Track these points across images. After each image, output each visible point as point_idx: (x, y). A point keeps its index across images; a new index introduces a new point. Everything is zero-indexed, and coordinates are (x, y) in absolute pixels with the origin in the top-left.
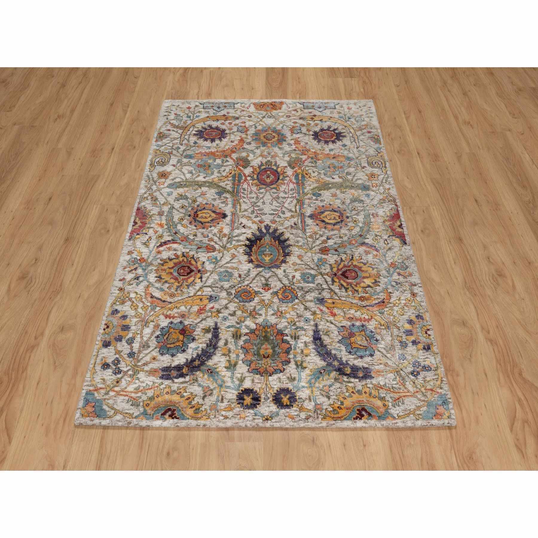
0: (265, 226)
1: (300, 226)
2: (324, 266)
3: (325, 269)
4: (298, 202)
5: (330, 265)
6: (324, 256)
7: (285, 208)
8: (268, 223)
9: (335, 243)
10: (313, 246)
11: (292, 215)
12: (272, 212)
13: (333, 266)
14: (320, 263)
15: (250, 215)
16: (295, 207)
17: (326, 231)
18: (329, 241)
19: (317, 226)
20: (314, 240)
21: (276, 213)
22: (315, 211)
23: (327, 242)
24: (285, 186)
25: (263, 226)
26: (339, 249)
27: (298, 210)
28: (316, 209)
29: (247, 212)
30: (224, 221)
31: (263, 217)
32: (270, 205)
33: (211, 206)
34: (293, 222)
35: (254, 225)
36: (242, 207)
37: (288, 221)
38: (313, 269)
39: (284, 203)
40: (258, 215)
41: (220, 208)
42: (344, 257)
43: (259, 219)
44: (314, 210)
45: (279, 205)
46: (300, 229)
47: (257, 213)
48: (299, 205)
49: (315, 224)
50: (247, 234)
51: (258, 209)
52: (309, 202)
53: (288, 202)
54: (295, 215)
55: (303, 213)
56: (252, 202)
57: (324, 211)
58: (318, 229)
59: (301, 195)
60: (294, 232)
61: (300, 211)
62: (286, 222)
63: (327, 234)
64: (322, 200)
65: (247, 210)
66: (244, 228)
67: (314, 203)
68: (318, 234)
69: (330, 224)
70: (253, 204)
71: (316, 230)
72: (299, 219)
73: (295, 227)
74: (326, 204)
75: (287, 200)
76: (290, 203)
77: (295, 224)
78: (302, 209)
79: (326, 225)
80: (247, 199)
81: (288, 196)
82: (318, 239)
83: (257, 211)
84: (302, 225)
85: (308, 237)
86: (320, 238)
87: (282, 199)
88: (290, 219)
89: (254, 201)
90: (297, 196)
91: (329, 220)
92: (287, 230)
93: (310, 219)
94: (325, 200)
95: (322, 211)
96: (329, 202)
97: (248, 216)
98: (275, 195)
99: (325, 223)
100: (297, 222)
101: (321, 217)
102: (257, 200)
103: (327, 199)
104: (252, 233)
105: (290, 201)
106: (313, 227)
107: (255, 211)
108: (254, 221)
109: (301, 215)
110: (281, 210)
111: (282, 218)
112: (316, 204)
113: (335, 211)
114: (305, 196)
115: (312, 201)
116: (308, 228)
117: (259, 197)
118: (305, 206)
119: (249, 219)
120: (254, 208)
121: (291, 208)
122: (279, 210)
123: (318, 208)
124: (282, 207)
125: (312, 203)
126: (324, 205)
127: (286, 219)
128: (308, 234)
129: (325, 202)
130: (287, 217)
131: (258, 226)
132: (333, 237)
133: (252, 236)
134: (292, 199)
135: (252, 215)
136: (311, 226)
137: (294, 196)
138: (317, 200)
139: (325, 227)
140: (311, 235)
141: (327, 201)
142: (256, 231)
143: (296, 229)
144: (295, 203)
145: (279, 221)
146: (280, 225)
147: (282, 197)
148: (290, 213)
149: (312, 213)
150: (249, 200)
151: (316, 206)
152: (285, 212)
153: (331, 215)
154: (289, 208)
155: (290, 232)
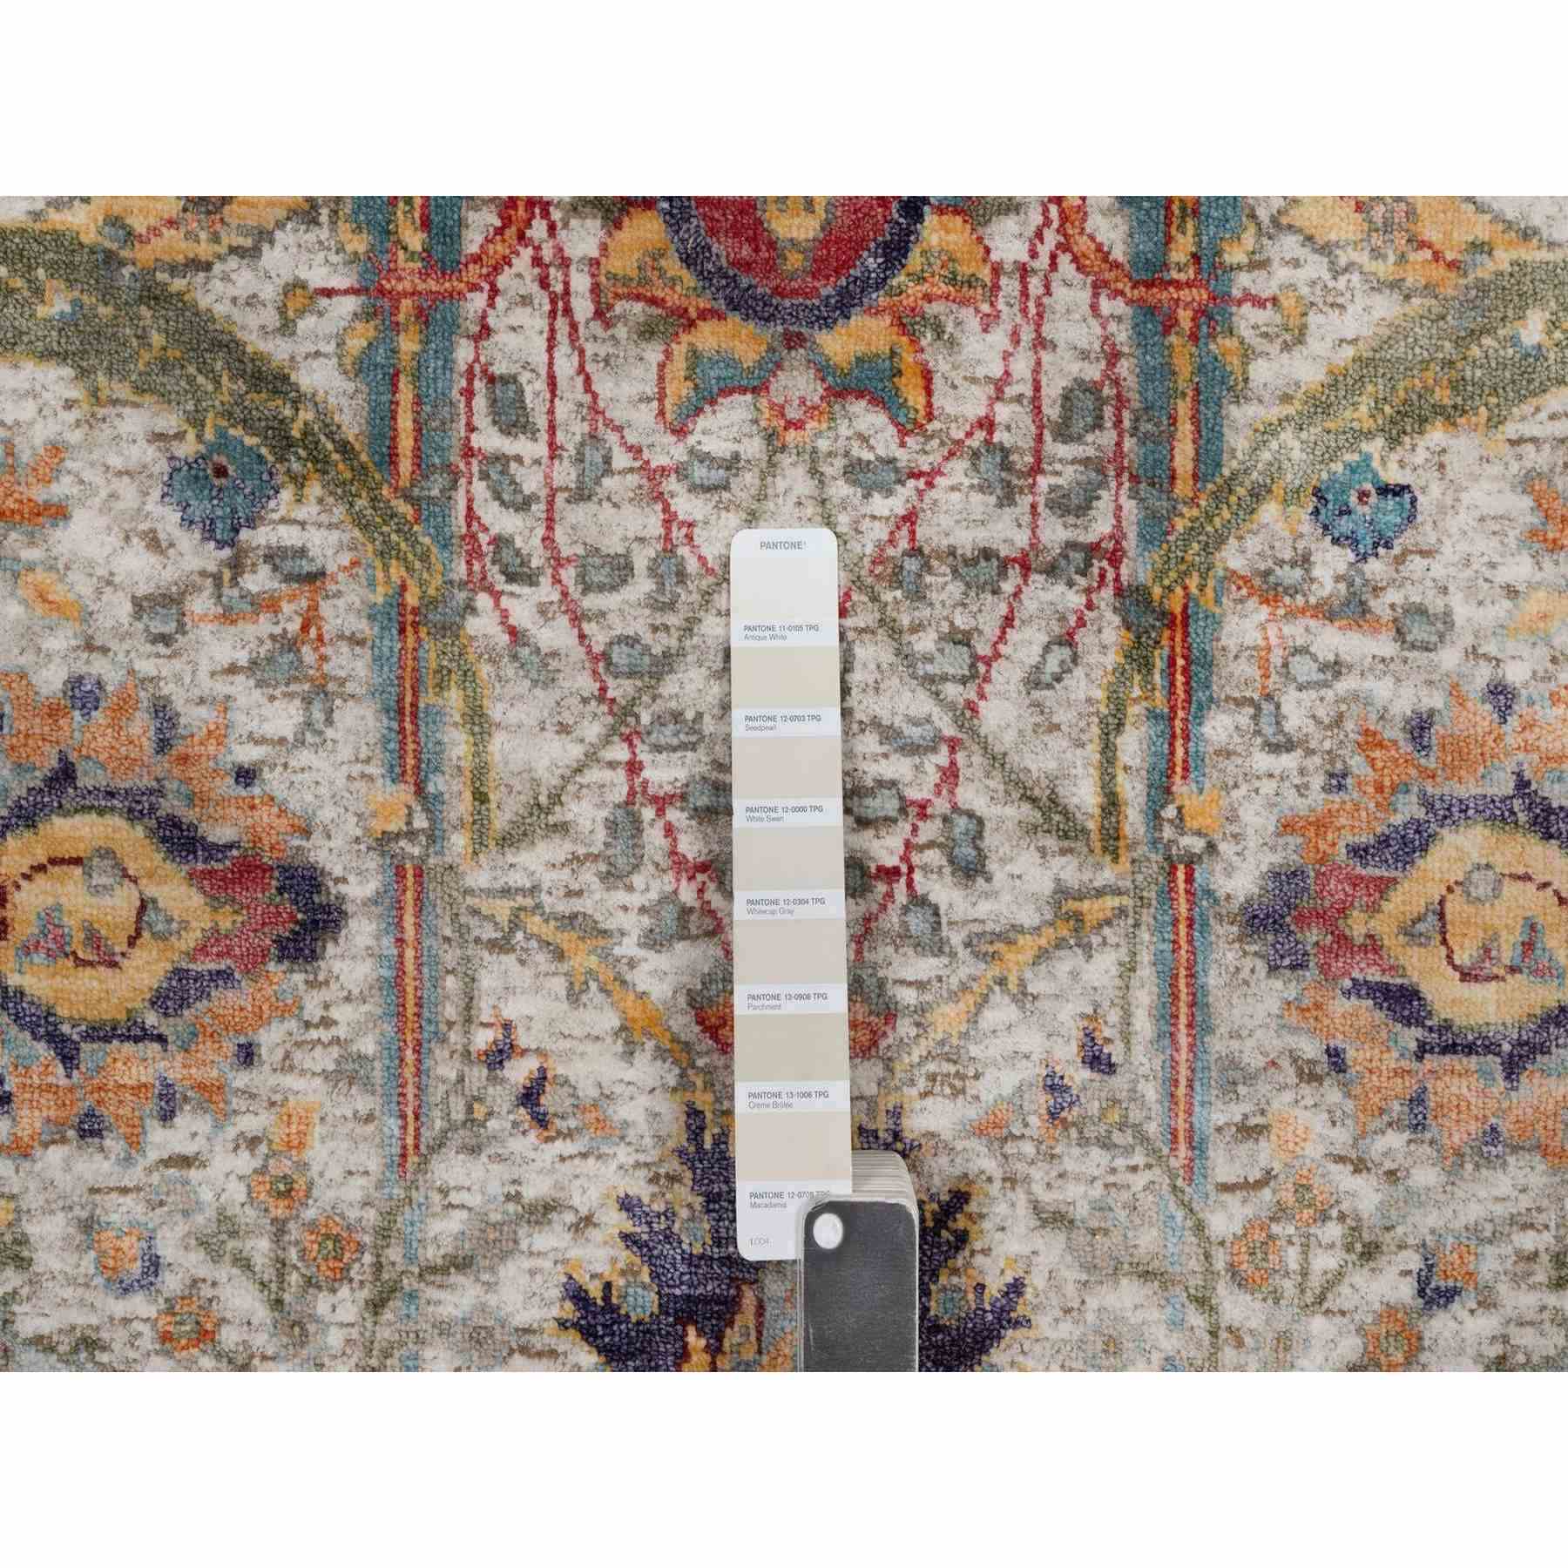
1: (1151, 1092)
4: (1138, 657)
7: (997, 760)
11: (1062, 893)
15: (601, 902)
16: (1108, 751)
17: (1425, 1176)
18: (1439, 1325)
19: (1333, 1095)
20: (1282, 1320)
21: (887, 849)
22: (1321, 824)
24: (999, 338)
27: (1134, 820)
28: (1337, 780)
30: (313, 1010)
33: (141, 726)
34: (1068, 1016)
35: (644, 1068)
36: (498, 744)
37: (1023, 996)
39: (978, 671)
40: (688, 894)
41: (246, 775)
43: (694, 958)
44: (1317, 798)
45: (922, 704)
46: (1143, 1139)
47: (679, 865)
48: (1153, 715)
49: (1311, 1049)
50: (569, 1218)
51: (682, 774)
52: (1261, 656)
53: (1027, 644)
54: (1100, 893)
55: (1191, 862)
56: (605, 656)
57: (1420, 814)
58: (1341, 1137)
59: (1180, 525)
60: (1073, 1191)
61: (1154, 817)
62: (1000, 1012)
63: (1426, 1221)
64: (1421, 611)
65: (556, 798)
66: (542, 1121)
67: (1324, 668)
68: (1324, 1217)
69: (1470, 1049)
70: (620, 689)
71: (1313, 1151)
72: (1145, 957)
73: (1094, 1108)
74: (1455, 692)
75: (1008, 621)
76: (1052, 665)
77: (1097, 1061)
78: (1179, 787)
79: (1431, 1061)
80: (546, 592)
81: (1022, 539)
82: (1321, 1299)
83: (674, 815)
84: (1174, 1064)
85: (1220, 1261)
86: (1345, 1289)
87: (955, 589)
88: (1042, 956)
89: (638, 626)
90: (1131, 543)
91: (1466, 976)
92: (1010, 1148)
93: (1261, 967)
94: (1447, 618)
95: (1398, 819)
96: (1490, 648)
97: (576, 905)
98: (881, 505)
99: (1417, 1032)
100: (1114, 1016)
101: (1384, 926)
102: (671, 606)
103: (1470, 589)
104: (627, 1205)
105: (1044, 639)
106: (1288, 1096)
107: (648, 813)
108: (643, 995)
109: (1168, 893)
110: (941, 806)
111: (956, 938)
112: (1344, 685)
113: (1549, 810)
114: (1221, 540)
115: (1295, 631)
116: (1235, 1112)
117: (692, 566)
118: (1218, 727)
119: (584, 959)
120: (634, 767)
121: (1052, 765)
122: (923, 809)
123: (1357, 763)
124: (954, 745)
125: (1303, 669)
126: (1436, 700)
127: (995, 971)
128: (1226, 1219)
129: (1449, 658)
130: (1009, 935)
131: (684, 1085)
132: (1491, 1263)
133: (625, 1256)
134: (1075, 600)
135: (621, 896)
136: (1263, 1088)
137: (1100, 526)
138: (1364, 609)
139: (1418, 1100)
140: (1259, 1236)
141: (1469, 640)
142: (673, 1179)
143: (1106, 1144)
144: (1112, 659)
145: (922, 1009)
146: (932, 1078)
147: (952, 552)
148: (1043, 851)
149: (1287, 853)
150: (577, 619)
151: (1338, 721)
152: (990, 840)
153: (1496, 892)
154: (1039, 762)
155: (1038, 1189)
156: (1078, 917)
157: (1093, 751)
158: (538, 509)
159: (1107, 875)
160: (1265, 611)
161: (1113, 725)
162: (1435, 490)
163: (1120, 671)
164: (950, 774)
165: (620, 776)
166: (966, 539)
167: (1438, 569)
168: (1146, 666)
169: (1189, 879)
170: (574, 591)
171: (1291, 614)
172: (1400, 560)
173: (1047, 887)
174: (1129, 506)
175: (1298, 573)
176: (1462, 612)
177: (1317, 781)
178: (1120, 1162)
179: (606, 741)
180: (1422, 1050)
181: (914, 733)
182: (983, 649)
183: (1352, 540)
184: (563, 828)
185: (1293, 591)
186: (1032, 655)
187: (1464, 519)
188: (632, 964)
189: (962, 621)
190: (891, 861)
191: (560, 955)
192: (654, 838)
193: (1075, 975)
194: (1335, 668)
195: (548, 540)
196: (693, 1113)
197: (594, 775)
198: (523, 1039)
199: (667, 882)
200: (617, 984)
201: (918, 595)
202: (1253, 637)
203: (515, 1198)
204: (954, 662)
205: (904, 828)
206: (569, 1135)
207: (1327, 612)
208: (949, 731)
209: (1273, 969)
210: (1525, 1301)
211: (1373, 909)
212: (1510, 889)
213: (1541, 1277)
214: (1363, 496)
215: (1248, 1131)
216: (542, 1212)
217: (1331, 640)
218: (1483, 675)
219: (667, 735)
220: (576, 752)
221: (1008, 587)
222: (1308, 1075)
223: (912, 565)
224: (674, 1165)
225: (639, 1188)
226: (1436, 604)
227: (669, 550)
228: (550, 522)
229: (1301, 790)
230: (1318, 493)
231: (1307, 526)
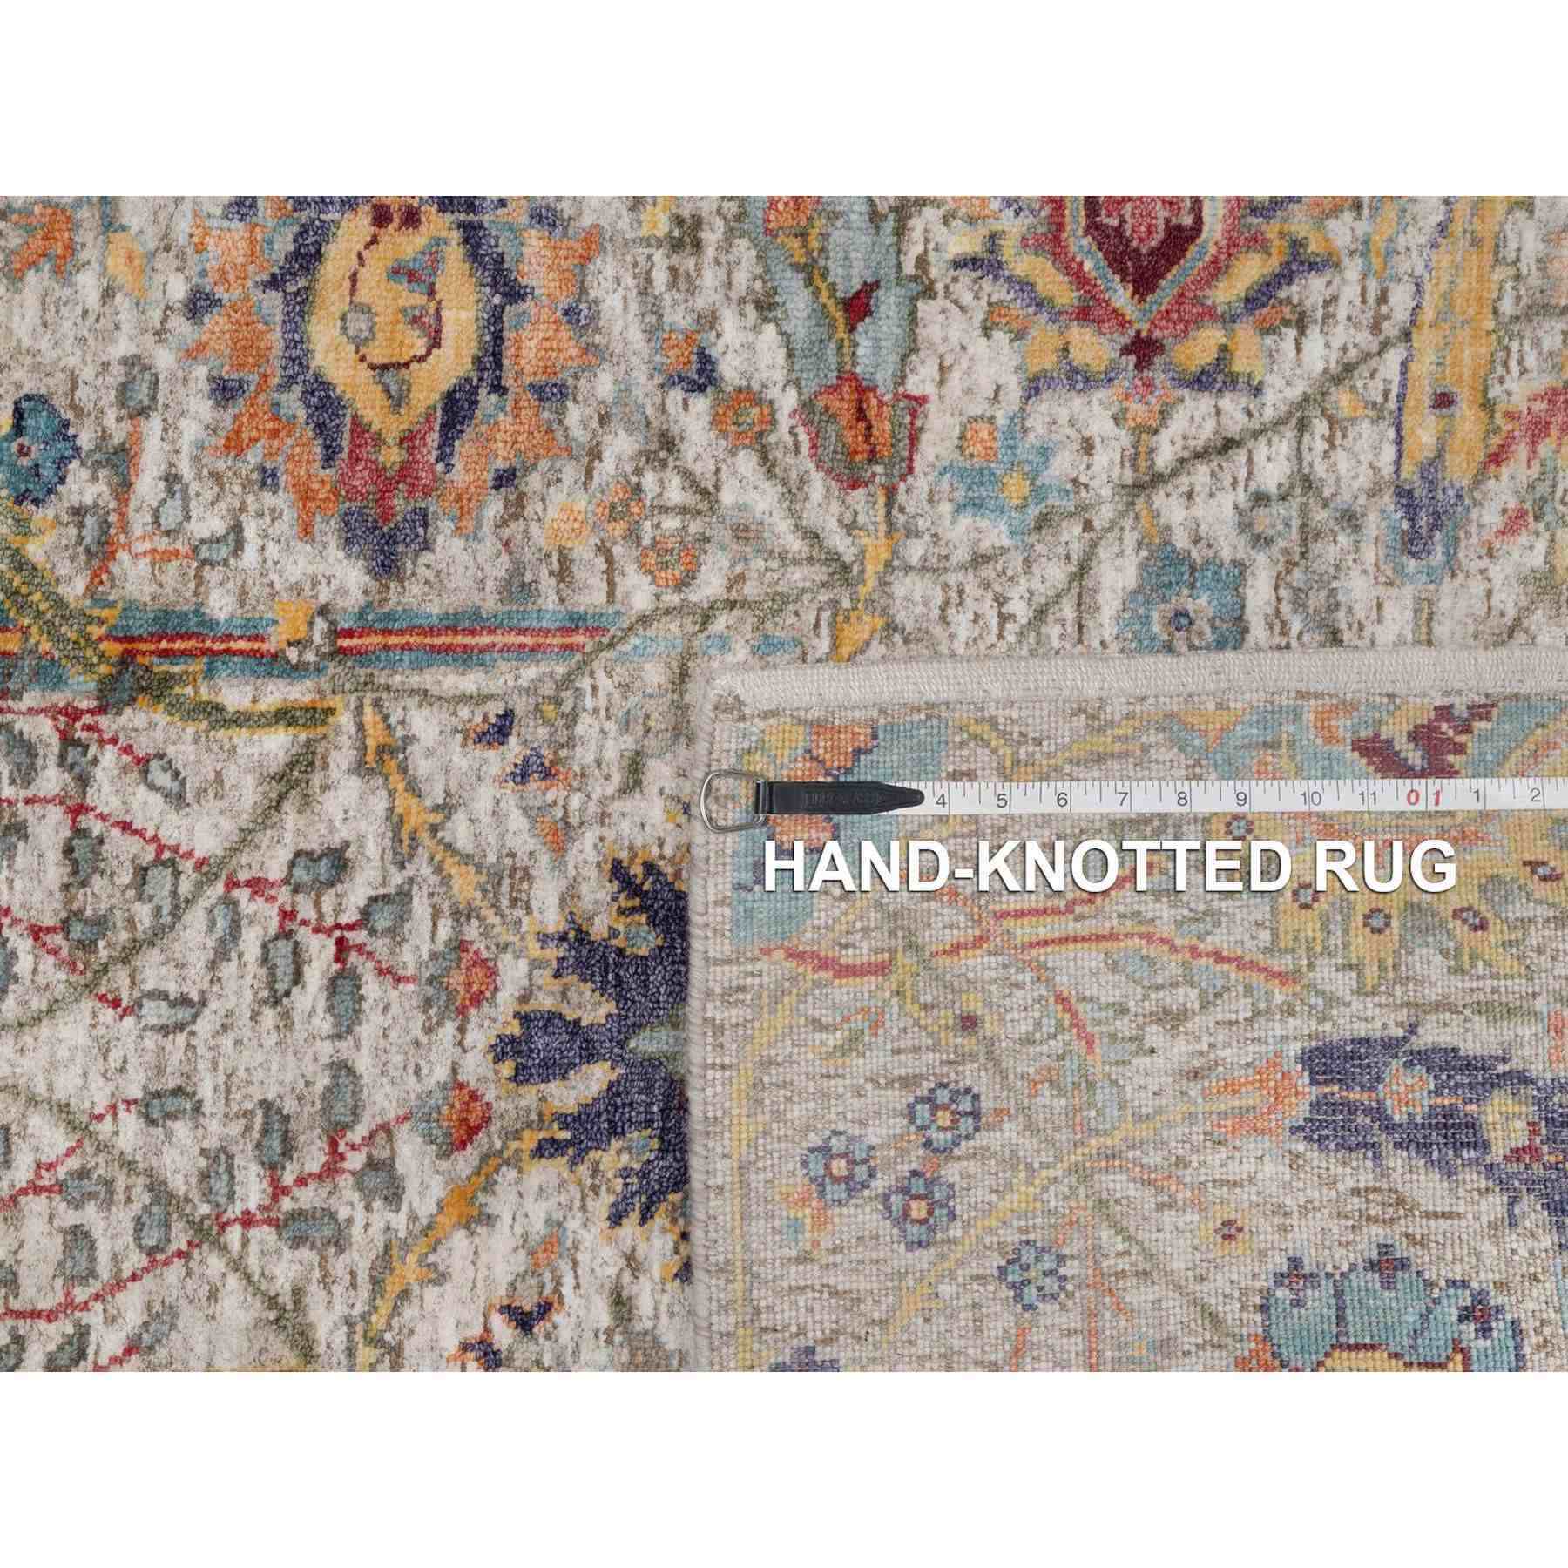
0: (521, 1076)
1: (530, 673)
2: (1045, 452)
3: (1088, 447)
4: (157, 689)
5: (1034, 387)
6: (936, 444)
7: (245, 838)
8: (479, 1037)
9: (766, 306)
10: (796, 545)
11: (360, 768)
12: (310, 996)
13: (1049, 362)
14: (1016, 487)
15: (360, 1257)
16: (241, 720)
17: (605, 385)
18: (730, 370)
19: (534, 482)
20: (723, 534)
21: (320, 952)
22: (305, 496)
23: (748, 396)
25: (529, 1096)
26: (847, 276)
27: (299, 692)
28: (267, 478)
29: (315, 1295)
31: (382, 1101)
32: (205, 1025)
34: (462, 759)
35: (502, 1203)
37: (446, 809)
38: (1083, 570)
39: (168, 858)
40: (355, 1161)
42: (940, 233)
43: (411, 1153)
44: (282, 500)
45: (196, 918)
46: (567, 681)
47: (330, 1170)
48: (209, 673)
49: (494, 507)
50: (627, 1277)
51: (254, 1169)
52: (160, 558)
53: (147, 807)
54: (361, 727)
55: (335, 633)
56: (151, 1252)
57: (297, 389)
58: (571, 472)
59: (45, 646)
60: (611, 753)
61: (296, 671)
62: (460, 832)
63: (644, 385)
64: (124, 389)
65: (272, 1302)
66: (545, 1309)
67: (171, 493)
68: (638, 489)
69: (498, 338)
70: (180, 1240)
71: (581, 502)
72: (415, 680)
73: (542, 732)
74: (193, 353)
75: (126, 827)
76: (163, 779)
77: (501, 730)
78: (270, 646)
79: (508, 381)
80: (94, 1318)
81: (56, 814)
82: (704, 492)
83: (288, 1179)
84: (507, 648)
85: (672, 599)
86: (698, 469)
87: (98, 883)
88: (413, 789)
89: (124, 1217)
90: (60, 698)
91: (435, 343)
92: (574, 821)
93: (426, 557)
94: (129, 362)
95: (302, 414)
96: (156, 315)
97: (363, 1278)
98: (24, 965)
99: (483, 391)
100: (464, 712)
101: (392, 427)
102: (109, 1184)
103: (107, 338)
104: (616, 1219)
105: (142, 790)
106: (534, 529)
107: (287, 1204)
108: (441, 1207)
109: (361, 654)
110: (284, 895)
111: (397, 878)
112: (186, 470)
113: (296, 255)
114: (60, 603)
115: (140, 522)
116: (547, 584)
117: (74, 1163)
118: (220, 605)
119: (409, 1270)
120: (247, 1221)
121: (250, 781)
122: (287, 915)
123: (254, 457)
124: (232, 884)
125: (171, 516)
126: (201, 372)
127: (424, 836)
128: (639, 592)
129: (164, 360)
130: (396, 822)
131: (515, 1162)
132: (678, 317)
133: (660, 1220)
134: (109, 756)
135: (356, 1231)
136: (528, 555)
137: (44, 730)
138: (122, 450)
139: (540, 392)
140: (652, 559)
141: (149, 339)
142: (595, 1171)
143: (572, 719)
144: (161, 718)
145: (456, 914)
146: (514, 902)
147: (66, 887)
148: (325, 788)
149: (328, 530)
150: (119, 1284)
151: (216, 476)
152: (314, 845)
153: (365, 309)
154: (248, 793)
155: (610, 789)
156: (382, 750)
157: (240, 736)
158: (23, 1327)
159: (345, 720)
160: (123, 555)
161: (216, 715)
162: (18, 374)
163: (172, 708)
164: (258, 886)
165: (254, 1233)
166: (55, 872)
167: (87, 373)
168: (167, 680)
169: (349, 633)
170: (95, 1286)
171: (125, 527)
172: (79, 411)
173: (354, 782)
174: (30, 699)
175: (90, 521)
176: (123, 347)
177: (268, 499)
178: (589, 702)
179: (223, 1248)
180: (498, 388)
181: (222, 924)
182: (149, 854)
183: (61, 462)
184: (298, 1293)
185: (105, 525)
186: (156, 799)
187: (44, 344)
188: (413, 1218)
189: (125, 877)
190: (331, 948)
191: (405, 1294)
192: (308, 1197)
193: (429, 753)
194: (171, 479)
195: (50, 1316)
196: (539, 1152)
197: (253, 1262)
198: (476, 1331)
199: (345, 1182)
200: (430, 1233)
201: (101, 924)
202: (144, 565)
203: (609, 1332)
204: (160, 881)
205: (303, 934)
206: (558, 1282)
207: (123, 488)
208: (220, 888)
209: (427, 546)
210: (710, 278)
211: (378, 440)
212: (363, 296)
213: (690, 264)
214: (23, 452)
215: (564, 573)
216: (621, 1303)
217: (148, 487)
218: (180, 325)
219: (220, 1186)
220: (233, 1281)
221: (97, 828)
222: (516, 509)
223: (77, 930)
224: (583, 1170)
225: (601, 1206)
226: (117, 374)
227: (60, 1187)
228: (35, 1314)
229: (276, 515)
230: (20, 499)
231: (50, 512)
